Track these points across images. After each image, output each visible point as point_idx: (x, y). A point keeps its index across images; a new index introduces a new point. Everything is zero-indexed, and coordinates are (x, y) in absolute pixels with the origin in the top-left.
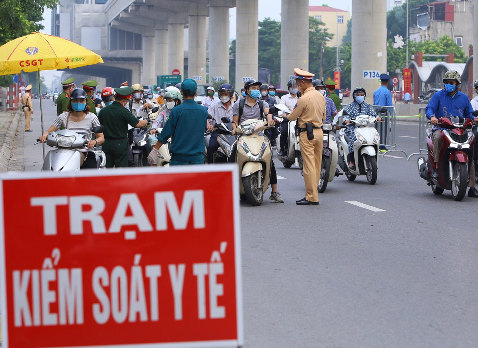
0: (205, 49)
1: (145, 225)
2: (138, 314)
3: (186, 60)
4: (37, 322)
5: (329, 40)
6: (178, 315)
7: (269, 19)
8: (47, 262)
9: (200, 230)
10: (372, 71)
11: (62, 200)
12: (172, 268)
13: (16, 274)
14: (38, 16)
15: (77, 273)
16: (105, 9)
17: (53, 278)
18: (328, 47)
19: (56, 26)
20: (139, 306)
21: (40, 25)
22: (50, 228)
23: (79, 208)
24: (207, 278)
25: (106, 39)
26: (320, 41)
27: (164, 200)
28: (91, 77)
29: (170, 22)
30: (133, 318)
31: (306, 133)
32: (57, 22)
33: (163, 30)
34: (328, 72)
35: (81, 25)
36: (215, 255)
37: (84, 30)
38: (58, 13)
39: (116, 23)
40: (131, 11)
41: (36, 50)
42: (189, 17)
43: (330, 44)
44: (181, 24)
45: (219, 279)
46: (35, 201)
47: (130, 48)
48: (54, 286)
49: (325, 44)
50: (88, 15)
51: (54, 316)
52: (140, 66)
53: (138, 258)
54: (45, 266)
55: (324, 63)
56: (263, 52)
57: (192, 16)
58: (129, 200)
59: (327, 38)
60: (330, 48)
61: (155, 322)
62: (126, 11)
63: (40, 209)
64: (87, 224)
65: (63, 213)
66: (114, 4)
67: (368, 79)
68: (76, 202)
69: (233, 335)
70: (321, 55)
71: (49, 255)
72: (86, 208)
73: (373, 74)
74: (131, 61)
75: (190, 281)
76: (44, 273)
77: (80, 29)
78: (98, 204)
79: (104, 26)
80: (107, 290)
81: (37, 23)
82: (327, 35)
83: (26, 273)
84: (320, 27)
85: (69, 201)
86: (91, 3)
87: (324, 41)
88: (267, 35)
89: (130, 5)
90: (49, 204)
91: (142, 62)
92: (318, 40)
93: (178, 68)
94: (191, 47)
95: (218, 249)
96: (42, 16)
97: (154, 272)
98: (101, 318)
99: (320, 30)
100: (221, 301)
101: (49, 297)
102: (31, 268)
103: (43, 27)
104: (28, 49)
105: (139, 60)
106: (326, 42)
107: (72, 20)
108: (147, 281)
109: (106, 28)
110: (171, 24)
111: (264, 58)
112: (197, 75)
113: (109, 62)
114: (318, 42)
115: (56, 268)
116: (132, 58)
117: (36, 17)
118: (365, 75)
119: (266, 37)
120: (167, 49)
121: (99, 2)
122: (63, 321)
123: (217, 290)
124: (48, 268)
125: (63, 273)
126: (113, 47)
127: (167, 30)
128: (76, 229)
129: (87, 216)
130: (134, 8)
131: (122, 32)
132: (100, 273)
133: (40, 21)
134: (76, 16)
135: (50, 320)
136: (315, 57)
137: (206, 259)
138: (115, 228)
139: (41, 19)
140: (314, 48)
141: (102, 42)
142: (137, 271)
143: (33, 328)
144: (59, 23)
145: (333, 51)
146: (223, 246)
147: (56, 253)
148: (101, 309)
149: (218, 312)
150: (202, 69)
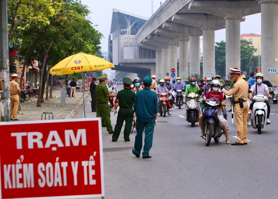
0: (188, 58)
1: (61, 145)
2: (58, 183)
3: (178, 63)
4: (14, 187)
5: (255, 52)
6: (76, 183)
7: (223, 41)
8: (18, 161)
9: (84, 146)
10: (272, 69)
11: (24, 134)
12: (72, 163)
13: (5, 166)
14: (98, 42)
15: (31, 165)
16: (136, 37)
17: (21, 168)
18: (254, 56)
19: (110, 46)
20: (58, 180)
21: (99, 47)
22: (19, 146)
23: (32, 137)
24: (88, 167)
25: (137, 53)
26: (250, 53)
27: (69, 133)
28: (130, 73)
29: (169, 44)
30: (56, 185)
31: (239, 104)
32: (111, 44)
33: (166, 48)
34: (255, 69)
35: (124, 46)
36: (91, 157)
37: (125, 48)
38: (112, 39)
39: (141, 45)
40: (149, 38)
41: (80, 62)
42: (179, 41)
43: (255, 54)
44: (176, 45)
45: (93, 168)
46: (13, 135)
47: (149, 57)
48: (21, 171)
49: (253, 54)
50: (128, 41)
51: (21, 184)
52: (155, 67)
53: (57, 159)
54: (17, 162)
55: (252, 64)
56: (220, 59)
57: (181, 40)
58: (54, 133)
59: (253, 51)
60: (256, 56)
61: (65, 187)
62: (146, 38)
63: (15, 138)
64: (35, 144)
65: (25, 139)
66: (140, 35)
67: (271, 73)
68: (30, 135)
69: (100, 192)
70: (250, 60)
71: (19, 158)
72: (35, 137)
73: (273, 70)
74: (151, 64)
75: (80, 169)
76: (17, 165)
77: (123, 48)
78: (40, 135)
79: (135, 46)
80: (44, 173)
81: (97, 45)
82: (254, 49)
83: (9, 166)
84: (250, 45)
85: (27, 134)
86: (129, 34)
87: (252, 53)
88: (222, 50)
89: (149, 35)
90: (19, 136)
91: (156, 65)
92: (249, 52)
93: (174, 68)
94: (180, 57)
95: (93, 155)
96: (100, 42)
97: (65, 164)
98: (42, 185)
99: (250, 47)
100: (94, 177)
101: (19, 176)
102: (11, 164)
103: (101, 47)
104: (76, 61)
105: (154, 64)
106: (253, 53)
107: (119, 43)
108: (61, 169)
109: (136, 47)
110: (170, 45)
111: (221, 62)
112: (184, 71)
113: (139, 65)
114: (249, 53)
115: (22, 163)
116: (151, 63)
117: (97, 42)
118: (269, 71)
119: (222, 51)
120: (169, 58)
121: (133, 34)
122: (25, 187)
123: (92, 172)
124: (18, 163)
125: (25, 165)
126: (141, 57)
127: (168, 48)
128: (31, 146)
129: (35, 140)
130: (151, 36)
131: (145, 49)
132: (41, 165)
133: (99, 45)
134: (121, 41)
135: (20, 186)
136: (247, 61)
137: (88, 159)
138: (47, 145)
139: (100, 43)
140: (247, 56)
141: (135, 54)
142: (57, 164)
143: (12, 189)
144: (112, 45)
145: (257, 58)
146: (95, 153)
147: (22, 157)
148: (42, 181)
149: (93, 182)
150: (186, 68)
